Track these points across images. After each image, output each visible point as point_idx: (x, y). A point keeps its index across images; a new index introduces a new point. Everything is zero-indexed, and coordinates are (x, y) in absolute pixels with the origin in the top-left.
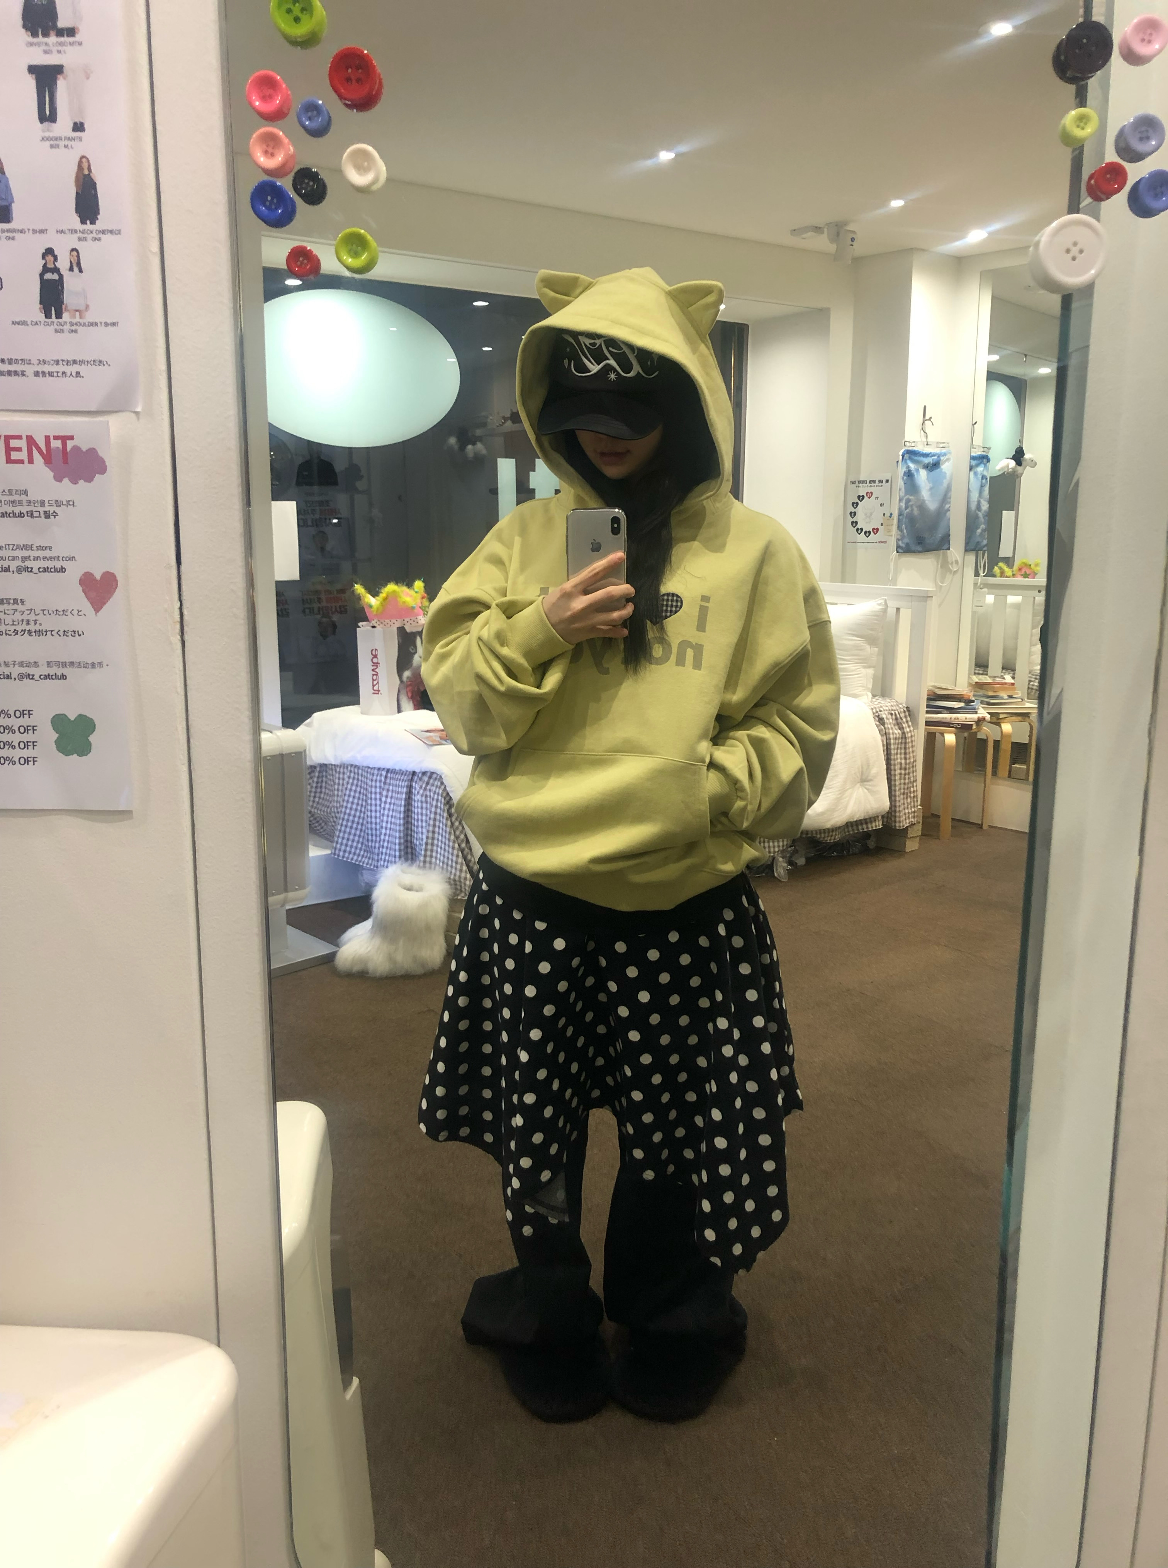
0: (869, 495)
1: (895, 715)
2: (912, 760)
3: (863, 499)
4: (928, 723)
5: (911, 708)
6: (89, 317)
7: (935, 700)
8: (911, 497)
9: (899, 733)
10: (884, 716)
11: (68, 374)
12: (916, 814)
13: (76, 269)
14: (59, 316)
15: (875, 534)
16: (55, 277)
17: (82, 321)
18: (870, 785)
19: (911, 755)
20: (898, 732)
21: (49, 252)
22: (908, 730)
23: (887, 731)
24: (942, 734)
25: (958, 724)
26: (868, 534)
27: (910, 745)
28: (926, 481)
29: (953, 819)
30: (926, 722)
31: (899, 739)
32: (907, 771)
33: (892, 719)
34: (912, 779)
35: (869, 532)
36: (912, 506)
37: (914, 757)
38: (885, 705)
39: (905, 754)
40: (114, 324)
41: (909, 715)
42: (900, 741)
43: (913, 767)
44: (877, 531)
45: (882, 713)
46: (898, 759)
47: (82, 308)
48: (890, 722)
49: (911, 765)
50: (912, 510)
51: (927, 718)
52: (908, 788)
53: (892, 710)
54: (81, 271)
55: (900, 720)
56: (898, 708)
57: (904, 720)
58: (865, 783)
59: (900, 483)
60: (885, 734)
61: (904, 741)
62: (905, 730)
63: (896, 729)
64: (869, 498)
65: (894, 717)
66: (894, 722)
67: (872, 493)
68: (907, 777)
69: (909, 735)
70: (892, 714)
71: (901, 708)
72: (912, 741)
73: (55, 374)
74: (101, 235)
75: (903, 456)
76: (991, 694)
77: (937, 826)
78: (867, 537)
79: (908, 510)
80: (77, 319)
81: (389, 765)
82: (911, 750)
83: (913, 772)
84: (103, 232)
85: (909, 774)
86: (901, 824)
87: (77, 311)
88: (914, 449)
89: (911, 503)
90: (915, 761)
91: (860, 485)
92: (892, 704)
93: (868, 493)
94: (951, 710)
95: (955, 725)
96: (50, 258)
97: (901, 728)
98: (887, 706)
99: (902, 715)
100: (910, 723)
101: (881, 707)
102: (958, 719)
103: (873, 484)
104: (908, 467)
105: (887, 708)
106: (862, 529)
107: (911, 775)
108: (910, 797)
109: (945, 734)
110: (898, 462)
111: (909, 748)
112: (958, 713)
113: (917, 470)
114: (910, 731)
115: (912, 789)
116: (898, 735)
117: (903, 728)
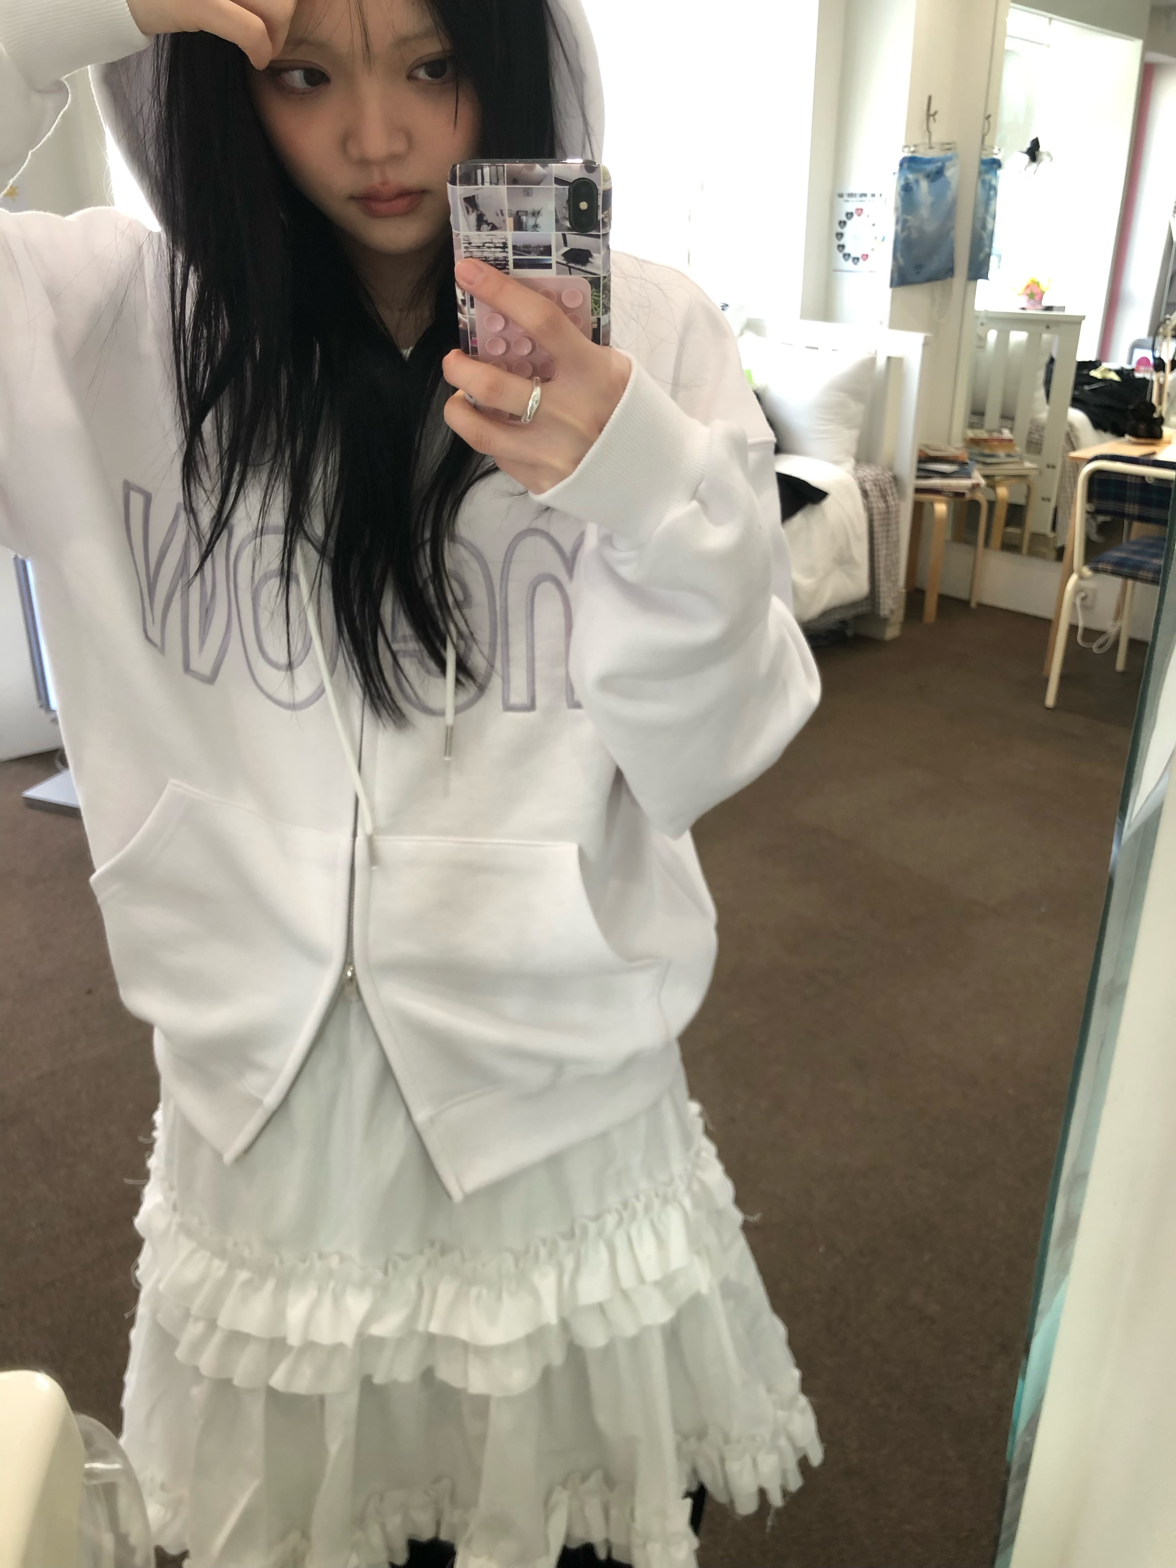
1: (880, 485)
2: (896, 537)
3: (851, 217)
4: (916, 491)
5: (898, 477)
7: (926, 462)
8: (909, 218)
9: (883, 507)
10: (868, 488)
12: (898, 599)
15: (865, 261)
18: (848, 569)
19: (896, 532)
22: (893, 503)
23: (871, 505)
24: (932, 504)
25: (950, 492)
26: (856, 260)
27: (895, 520)
28: (927, 195)
29: (938, 596)
31: (883, 513)
32: (890, 551)
33: (877, 491)
34: (896, 559)
35: (858, 258)
36: (910, 228)
38: (870, 474)
39: (889, 531)
41: (896, 484)
42: (884, 516)
44: (867, 258)
45: (866, 483)
46: (881, 538)
48: (874, 494)
49: (894, 544)
50: (909, 232)
51: (915, 486)
52: (890, 570)
53: (878, 479)
55: (884, 492)
56: (883, 477)
57: (889, 492)
58: (845, 567)
59: (895, 198)
60: (869, 510)
61: (887, 516)
62: (890, 504)
63: (881, 502)
64: (859, 215)
65: (878, 488)
66: (878, 494)
67: (862, 210)
68: (889, 557)
69: (895, 509)
70: (876, 485)
71: (886, 477)
72: (897, 515)
75: (901, 165)
76: (987, 451)
77: (922, 605)
78: (854, 264)
79: (904, 233)
82: (895, 526)
83: (897, 551)
85: (892, 554)
86: (881, 610)
88: (916, 155)
89: (908, 224)
90: (899, 539)
91: (850, 199)
92: (878, 472)
93: (858, 209)
94: (943, 475)
95: (946, 493)
99: (887, 486)
100: (896, 496)
101: (865, 476)
102: (950, 485)
103: (863, 198)
104: (906, 179)
105: (872, 477)
106: (849, 255)
107: (895, 555)
108: (892, 580)
109: (935, 504)
110: (894, 172)
112: (950, 478)
113: (917, 181)
114: (896, 505)
115: (894, 571)
116: (882, 510)
117: (888, 501)
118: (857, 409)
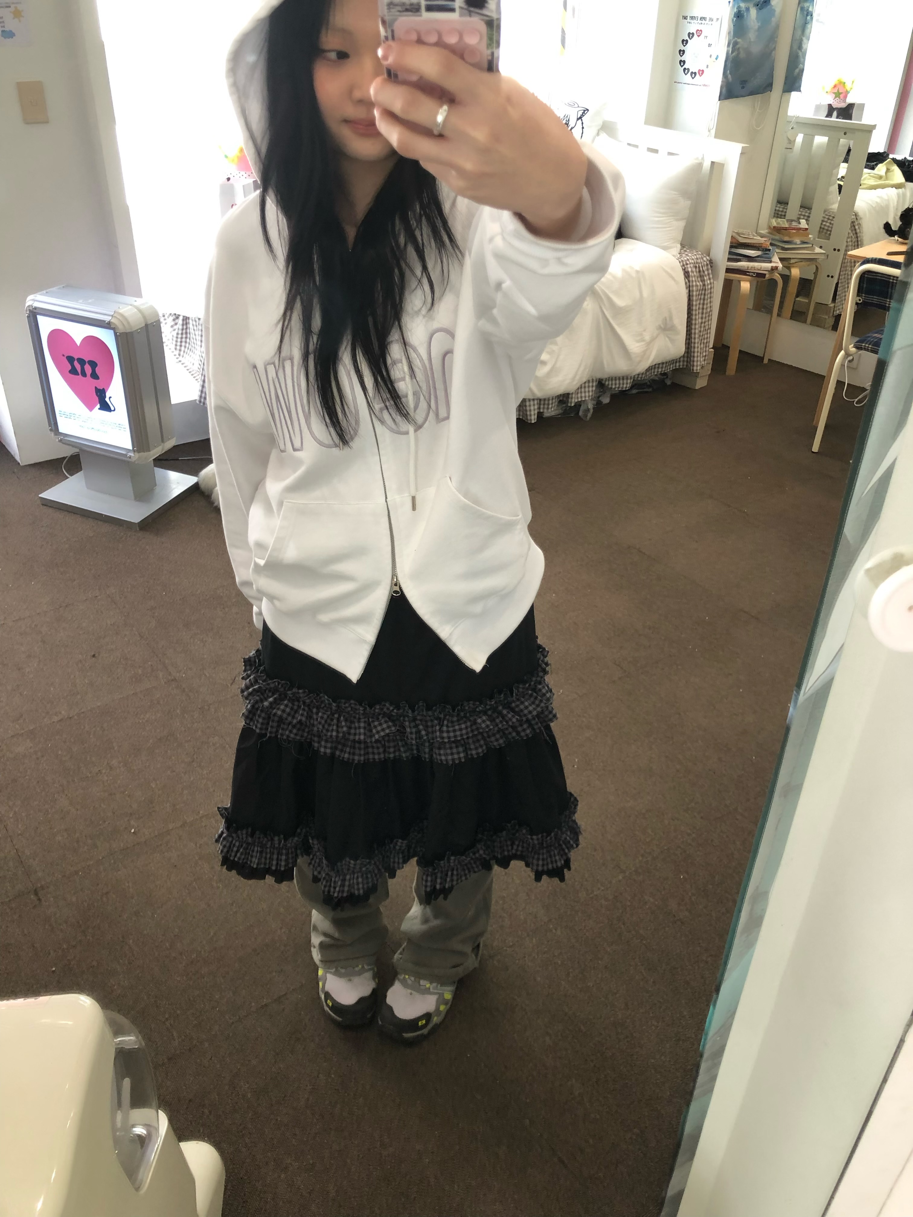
0: (699, 32)
1: (699, 267)
2: (709, 310)
3: (692, 37)
4: (728, 270)
5: (713, 261)
7: (736, 247)
8: (739, 40)
9: (701, 285)
10: (690, 270)
12: (706, 358)
15: (700, 76)
18: (671, 334)
19: (709, 305)
22: (709, 281)
23: (691, 283)
24: (739, 282)
25: (754, 273)
27: (710, 295)
28: (755, 21)
31: (700, 290)
32: (704, 320)
33: (696, 272)
34: (707, 326)
35: (695, 73)
36: (739, 49)
37: (710, 307)
39: (703, 304)
41: (711, 267)
42: (700, 293)
43: (709, 316)
44: (702, 73)
45: (688, 265)
48: (694, 274)
49: (707, 315)
50: (738, 52)
51: (726, 266)
52: (702, 334)
53: (697, 263)
55: (702, 274)
56: (702, 261)
57: (706, 273)
58: (667, 333)
60: (689, 288)
61: (703, 292)
62: (706, 283)
63: (699, 282)
64: (699, 36)
65: (698, 270)
66: (698, 274)
67: (701, 31)
68: (703, 325)
69: (709, 287)
70: (696, 267)
71: (704, 261)
72: (711, 292)
76: (786, 239)
77: (725, 363)
78: (693, 78)
79: (734, 54)
82: (709, 300)
83: (709, 319)
85: (705, 323)
86: (694, 366)
89: (738, 46)
90: (711, 311)
91: (692, 21)
92: (698, 256)
93: (698, 30)
94: (750, 259)
95: (751, 274)
97: (703, 281)
98: (693, 259)
99: (705, 268)
100: (711, 276)
101: (688, 260)
102: (754, 267)
103: (703, 22)
104: (739, 7)
105: (693, 261)
106: (688, 69)
107: (707, 323)
108: (704, 343)
109: (741, 282)
111: (708, 298)
112: (754, 261)
113: (748, 9)
114: (711, 283)
115: (706, 335)
116: (699, 288)
117: (704, 280)
118: (685, 204)
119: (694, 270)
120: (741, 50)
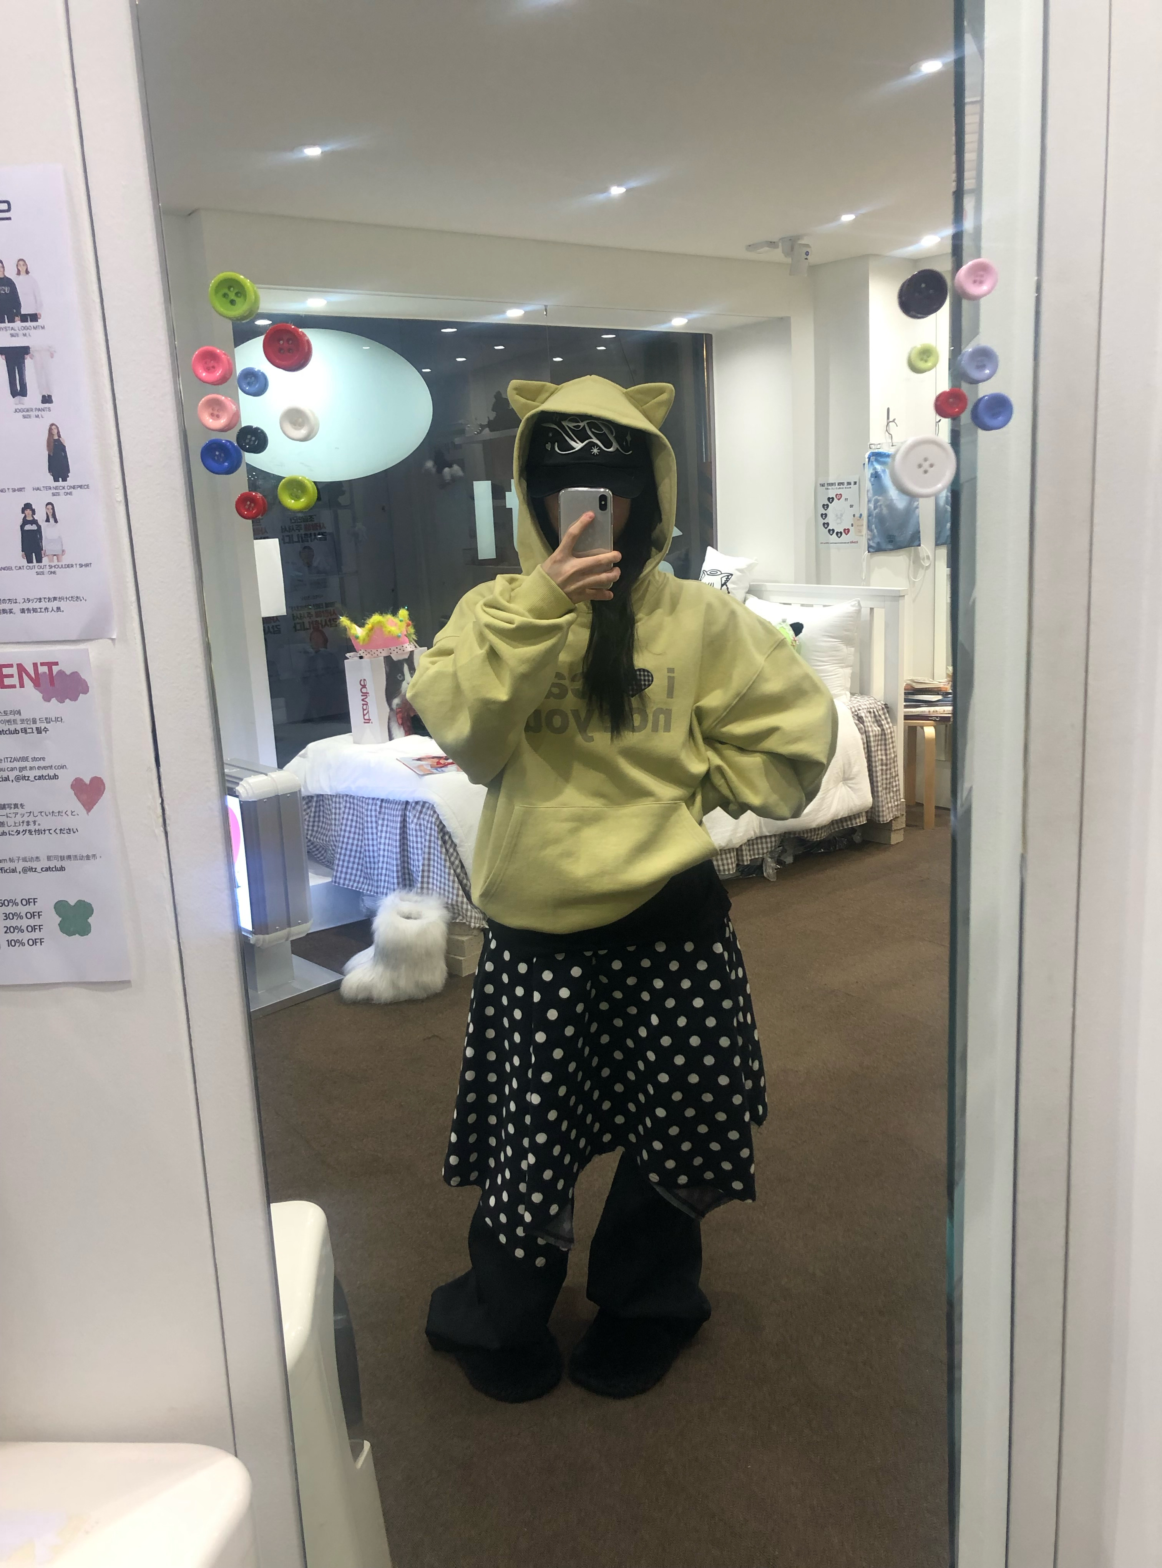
0: (839, 497)
1: (874, 712)
2: (893, 755)
3: (833, 501)
4: (907, 717)
5: (889, 705)
6: (65, 560)
7: (913, 694)
8: (879, 498)
9: (878, 731)
10: (863, 715)
11: (50, 610)
12: (899, 807)
13: (52, 520)
14: (39, 560)
15: (847, 534)
16: (34, 527)
17: (60, 564)
18: (853, 784)
19: (892, 751)
20: (877, 729)
21: (28, 506)
22: (887, 726)
23: (866, 729)
24: (922, 728)
25: (937, 717)
26: (839, 534)
27: (890, 741)
29: (937, 808)
30: (905, 716)
31: (878, 736)
32: (888, 767)
33: (871, 717)
34: (894, 774)
35: (841, 533)
36: (881, 505)
37: (894, 752)
38: (864, 703)
39: (886, 750)
40: (87, 565)
41: (888, 712)
42: (879, 738)
43: (894, 762)
44: (848, 532)
45: (861, 711)
46: (879, 756)
47: (60, 553)
48: (869, 720)
49: (892, 761)
50: (881, 510)
51: (905, 712)
52: (890, 783)
53: (871, 708)
54: (56, 521)
55: (878, 718)
56: (876, 705)
57: (883, 717)
58: (849, 782)
59: (867, 485)
60: (865, 733)
61: (883, 737)
62: (885, 728)
63: (875, 727)
64: (839, 499)
65: (873, 715)
66: (873, 719)
67: (841, 494)
68: (888, 772)
69: (889, 731)
70: (870, 712)
71: (879, 705)
72: (892, 737)
73: (39, 610)
74: (72, 490)
75: (869, 458)
77: (921, 816)
78: (839, 537)
79: (877, 510)
80: (55, 562)
81: (383, 796)
82: (891, 746)
83: (894, 767)
84: (74, 487)
85: (890, 769)
86: (885, 819)
87: (55, 555)
88: (880, 450)
89: (879, 503)
90: (896, 756)
91: (829, 487)
92: (871, 702)
93: (837, 495)
94: (929, 703)
95: (933, 718)
96: (28, 512)
97: (880, 725)
98: (865, 705)
99: (881, 712)
100: (889, 720)
101: (860, 706)
102: (937, 711)
103: (842, 486)
104: (875, 469)
105: (866, 707)
106: (833, 530)
107: (893, 770)
108: (893, 791)
109: (925, 728)
110: (864, 464)
111: (889, 744)
112: (937, 706)
113: (884, 471)
114: (890, 728)
115: (894, 784)
116: (877, 732)
117: (882, 725)
119: (868, 714)
120: (883, 507)
